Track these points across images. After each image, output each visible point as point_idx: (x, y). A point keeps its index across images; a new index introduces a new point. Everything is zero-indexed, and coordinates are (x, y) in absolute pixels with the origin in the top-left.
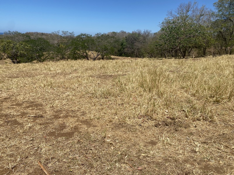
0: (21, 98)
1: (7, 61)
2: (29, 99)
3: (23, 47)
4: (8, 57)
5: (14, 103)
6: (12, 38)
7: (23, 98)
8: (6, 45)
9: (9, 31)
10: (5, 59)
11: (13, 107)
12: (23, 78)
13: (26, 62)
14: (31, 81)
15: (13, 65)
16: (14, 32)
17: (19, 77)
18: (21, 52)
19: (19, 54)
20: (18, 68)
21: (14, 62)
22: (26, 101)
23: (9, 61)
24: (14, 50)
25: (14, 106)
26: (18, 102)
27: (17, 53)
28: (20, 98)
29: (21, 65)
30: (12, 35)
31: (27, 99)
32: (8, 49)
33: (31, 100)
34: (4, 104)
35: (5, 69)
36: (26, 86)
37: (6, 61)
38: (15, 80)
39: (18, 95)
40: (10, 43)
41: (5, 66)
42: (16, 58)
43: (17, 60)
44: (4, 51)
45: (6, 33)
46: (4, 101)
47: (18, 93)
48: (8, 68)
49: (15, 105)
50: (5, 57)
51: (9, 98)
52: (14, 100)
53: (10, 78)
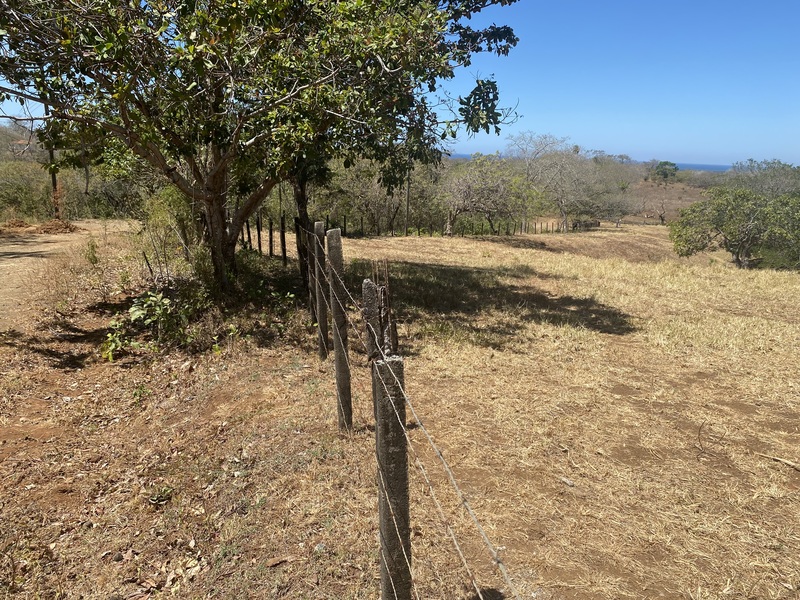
0: (753, 389)
1: (715, 258)
2: (780, 399)
3: (787, 213)
4: (726, 244)
5: (727, 398)
6: (753, 182)
7: (758, 391)
8: (729, 203)
9: (751, 160)
10: (714, 249)
11: (720, 407)
12: (766, 322)
13: (783, 268)
14: (796, 335)
15: (735, 270)
16: (765, 162)
17: (750, 315)
18: (777, 230)
19: (765, 236)
20: (752, 285)
21: (739, 263)
22: (771, 405)
23: (723, 256)
24: (751, 224)
25: (726, 408)
26: (740, 397)
27: (760, 232)
28: (751, 387)
29: (764, 275)
30: (756, 171)
31: (773, 398)
32: (732, 217)
33: (791, 405)
34: (695, 389)
35: (708, 281)
36: (776, 349)
37: (714, 255)
38: (737, 320)
39: (741, 375)
40: (745, 198)
41: (709, 271)
42: (749, 251)
43: (749, 256)
44: (718, 224)
45: (738, 168)
46: (694, 381)
47: (743, 366)
48: (717, 278)
49: (727, 404)
50: (716, 243)
51: (712, 376)
52: (726, 388)
53: (721, 311)
